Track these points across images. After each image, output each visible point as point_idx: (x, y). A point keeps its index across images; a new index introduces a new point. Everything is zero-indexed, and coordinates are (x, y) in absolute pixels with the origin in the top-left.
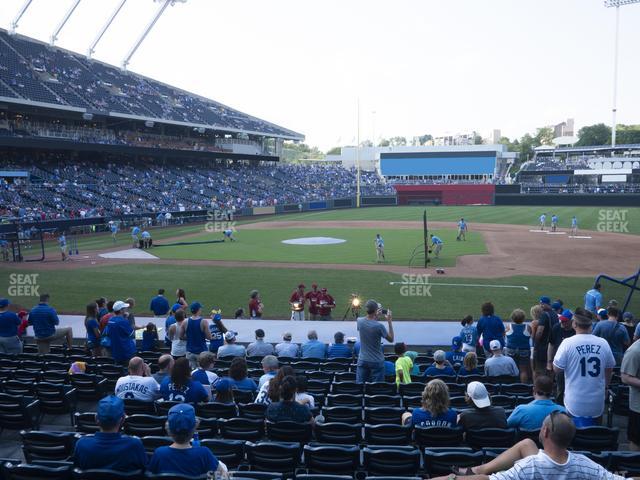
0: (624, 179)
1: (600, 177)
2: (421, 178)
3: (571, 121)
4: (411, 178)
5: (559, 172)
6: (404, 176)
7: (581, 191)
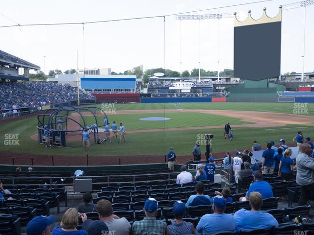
0: (189, 91)
1: (180, 90)
2: (101, 90)
3: (142, 66)
4: (96, 90)
5: (163, 88)
6: (93, 90)
7: (175, 96)
